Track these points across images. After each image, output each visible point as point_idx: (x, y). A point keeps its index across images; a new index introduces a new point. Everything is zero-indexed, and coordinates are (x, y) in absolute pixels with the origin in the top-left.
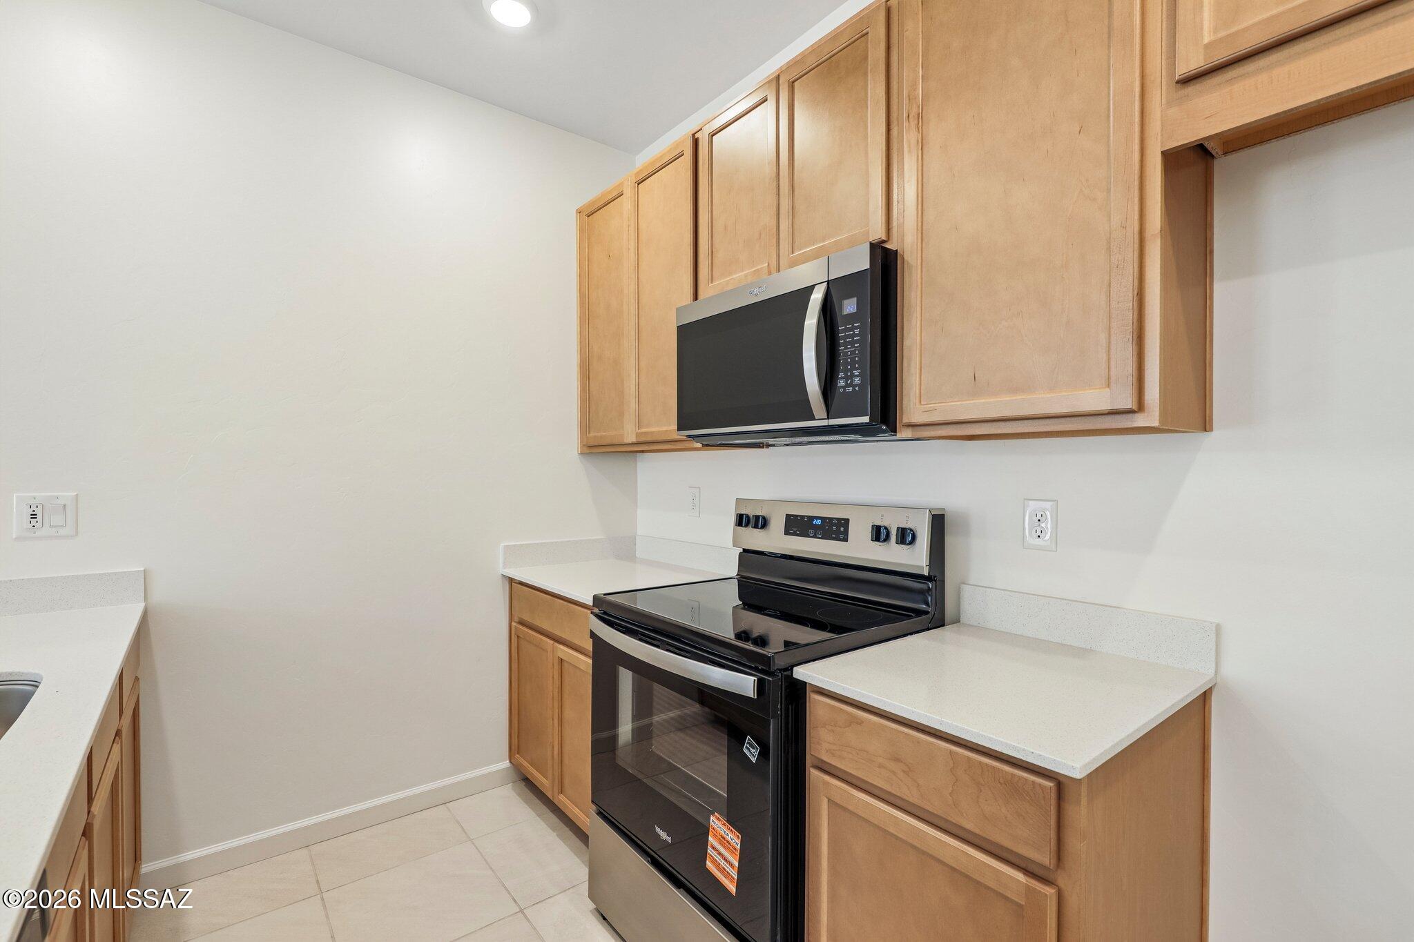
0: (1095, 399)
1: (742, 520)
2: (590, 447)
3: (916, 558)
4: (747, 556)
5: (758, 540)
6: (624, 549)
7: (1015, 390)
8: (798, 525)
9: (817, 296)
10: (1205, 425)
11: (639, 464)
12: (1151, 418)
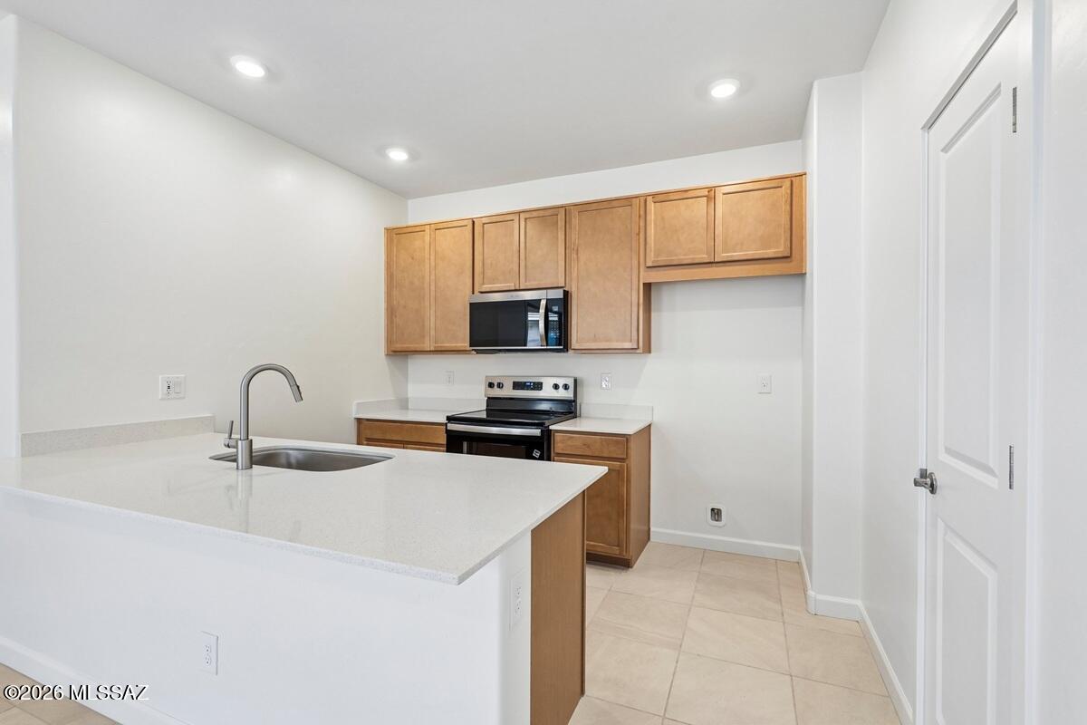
0: (627, 345)
1: (491, 385)
2: (395, 351)
3: (569, 395)
4: (490, 400)
5: (496, 392)
6: (404, 404)
7: (607, 341)
8: (517, 386)
9: (543, 303)
10: (650, 352)
11: (409, 360)
12: (640, 351)
